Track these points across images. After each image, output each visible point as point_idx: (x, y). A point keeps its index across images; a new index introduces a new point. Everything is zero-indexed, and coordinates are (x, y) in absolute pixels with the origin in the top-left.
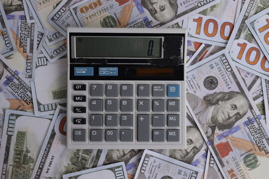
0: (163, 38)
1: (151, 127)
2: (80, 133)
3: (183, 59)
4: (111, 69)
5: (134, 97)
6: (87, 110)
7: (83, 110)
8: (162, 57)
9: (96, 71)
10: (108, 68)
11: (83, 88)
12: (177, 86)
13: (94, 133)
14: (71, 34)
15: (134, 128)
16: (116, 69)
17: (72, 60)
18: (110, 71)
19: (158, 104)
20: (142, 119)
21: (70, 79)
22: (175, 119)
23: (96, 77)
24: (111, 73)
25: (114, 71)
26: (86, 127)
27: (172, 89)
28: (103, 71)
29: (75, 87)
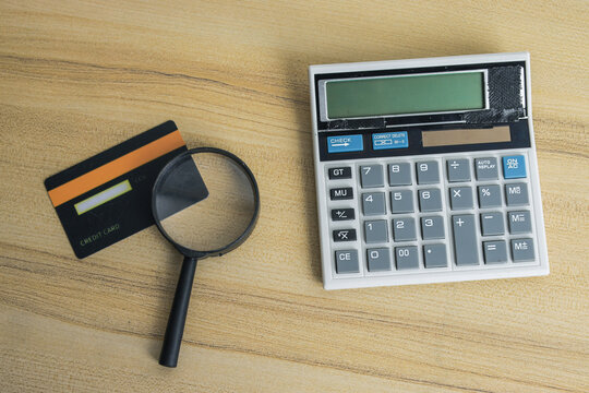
0: (486, 71)
1: (479, 238)
2: (347, 256)
3: (527, 109)
4: (395, 135)
5: (443, 185)
6: (357, 213)
7: (350, 214)
8: (488, 107)
9: (368, 143)
10: (389, 135)
11: (347, 173)
12: (521, 159)
13: (375, 255)
14: (318, 77)
15: (447, 241)
16: (404, 134)
17: (322, 125)
18: (394, 139)
19: (489, 194)
20: (460, 222)
21: (321, 160)
22: (523, 219)
23: (369, 152)
24: (396, 142)
25: (400, 139)
26: (359, 245)
27: (512, 164)
28: (381, 141)
29: (331, 174)
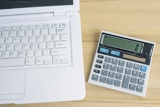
0: (143, 44)
1: (130, 83)
2: (96, 76)
3: (151, 56)
4: (117, 52)
5: (125, 67)
6: (102, 67)
7: (100, 67)
8: (141, 53)
9: (110, 52)
10: (115, 52)
11: (102, 57)
12: (146, 67)
13: (102, 78)
14: (103, 33)
15: (122, 81)
16: (119, 53)
17: (100, 45)
18: (116, 53)
19: (135, 73)
20: (126, 77)
21: (97, 53)
22: (142, 81)
23: (109, 54)
24: (117, 54)
25: (118, 53)
26: (99, 75)
27: (143, 68)
28: (113, 52)
29: (99, 57)
